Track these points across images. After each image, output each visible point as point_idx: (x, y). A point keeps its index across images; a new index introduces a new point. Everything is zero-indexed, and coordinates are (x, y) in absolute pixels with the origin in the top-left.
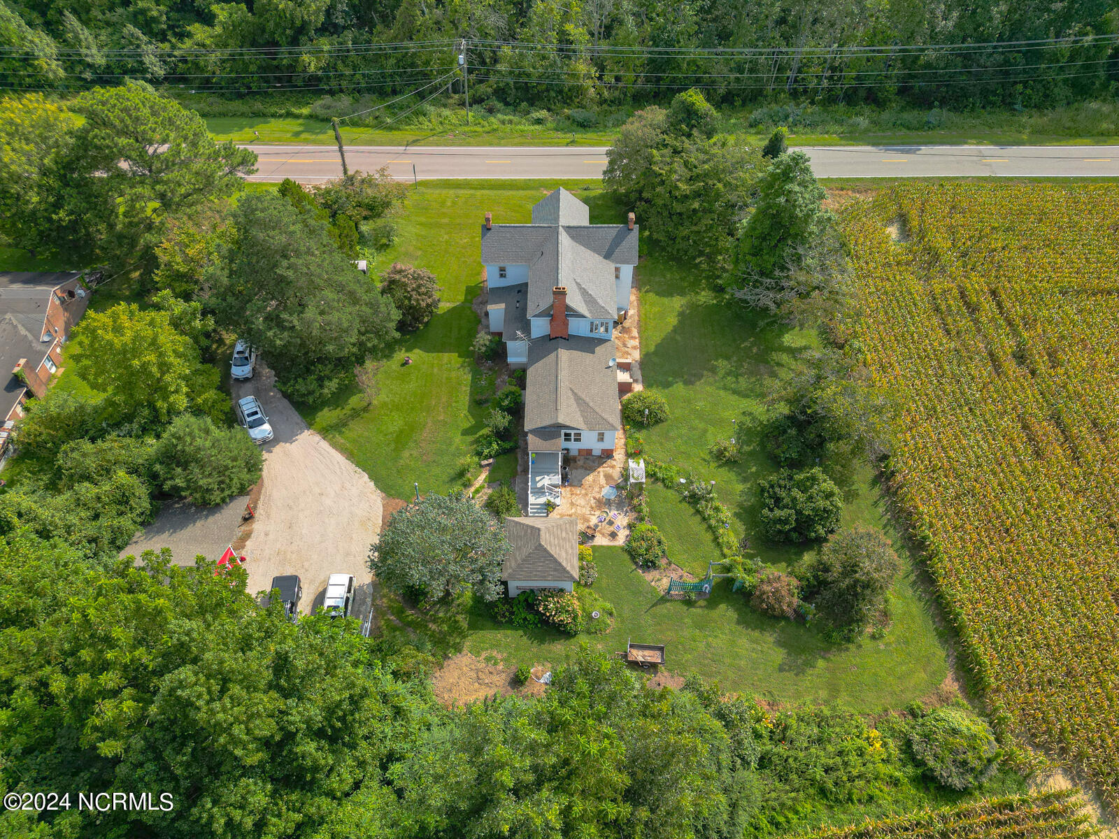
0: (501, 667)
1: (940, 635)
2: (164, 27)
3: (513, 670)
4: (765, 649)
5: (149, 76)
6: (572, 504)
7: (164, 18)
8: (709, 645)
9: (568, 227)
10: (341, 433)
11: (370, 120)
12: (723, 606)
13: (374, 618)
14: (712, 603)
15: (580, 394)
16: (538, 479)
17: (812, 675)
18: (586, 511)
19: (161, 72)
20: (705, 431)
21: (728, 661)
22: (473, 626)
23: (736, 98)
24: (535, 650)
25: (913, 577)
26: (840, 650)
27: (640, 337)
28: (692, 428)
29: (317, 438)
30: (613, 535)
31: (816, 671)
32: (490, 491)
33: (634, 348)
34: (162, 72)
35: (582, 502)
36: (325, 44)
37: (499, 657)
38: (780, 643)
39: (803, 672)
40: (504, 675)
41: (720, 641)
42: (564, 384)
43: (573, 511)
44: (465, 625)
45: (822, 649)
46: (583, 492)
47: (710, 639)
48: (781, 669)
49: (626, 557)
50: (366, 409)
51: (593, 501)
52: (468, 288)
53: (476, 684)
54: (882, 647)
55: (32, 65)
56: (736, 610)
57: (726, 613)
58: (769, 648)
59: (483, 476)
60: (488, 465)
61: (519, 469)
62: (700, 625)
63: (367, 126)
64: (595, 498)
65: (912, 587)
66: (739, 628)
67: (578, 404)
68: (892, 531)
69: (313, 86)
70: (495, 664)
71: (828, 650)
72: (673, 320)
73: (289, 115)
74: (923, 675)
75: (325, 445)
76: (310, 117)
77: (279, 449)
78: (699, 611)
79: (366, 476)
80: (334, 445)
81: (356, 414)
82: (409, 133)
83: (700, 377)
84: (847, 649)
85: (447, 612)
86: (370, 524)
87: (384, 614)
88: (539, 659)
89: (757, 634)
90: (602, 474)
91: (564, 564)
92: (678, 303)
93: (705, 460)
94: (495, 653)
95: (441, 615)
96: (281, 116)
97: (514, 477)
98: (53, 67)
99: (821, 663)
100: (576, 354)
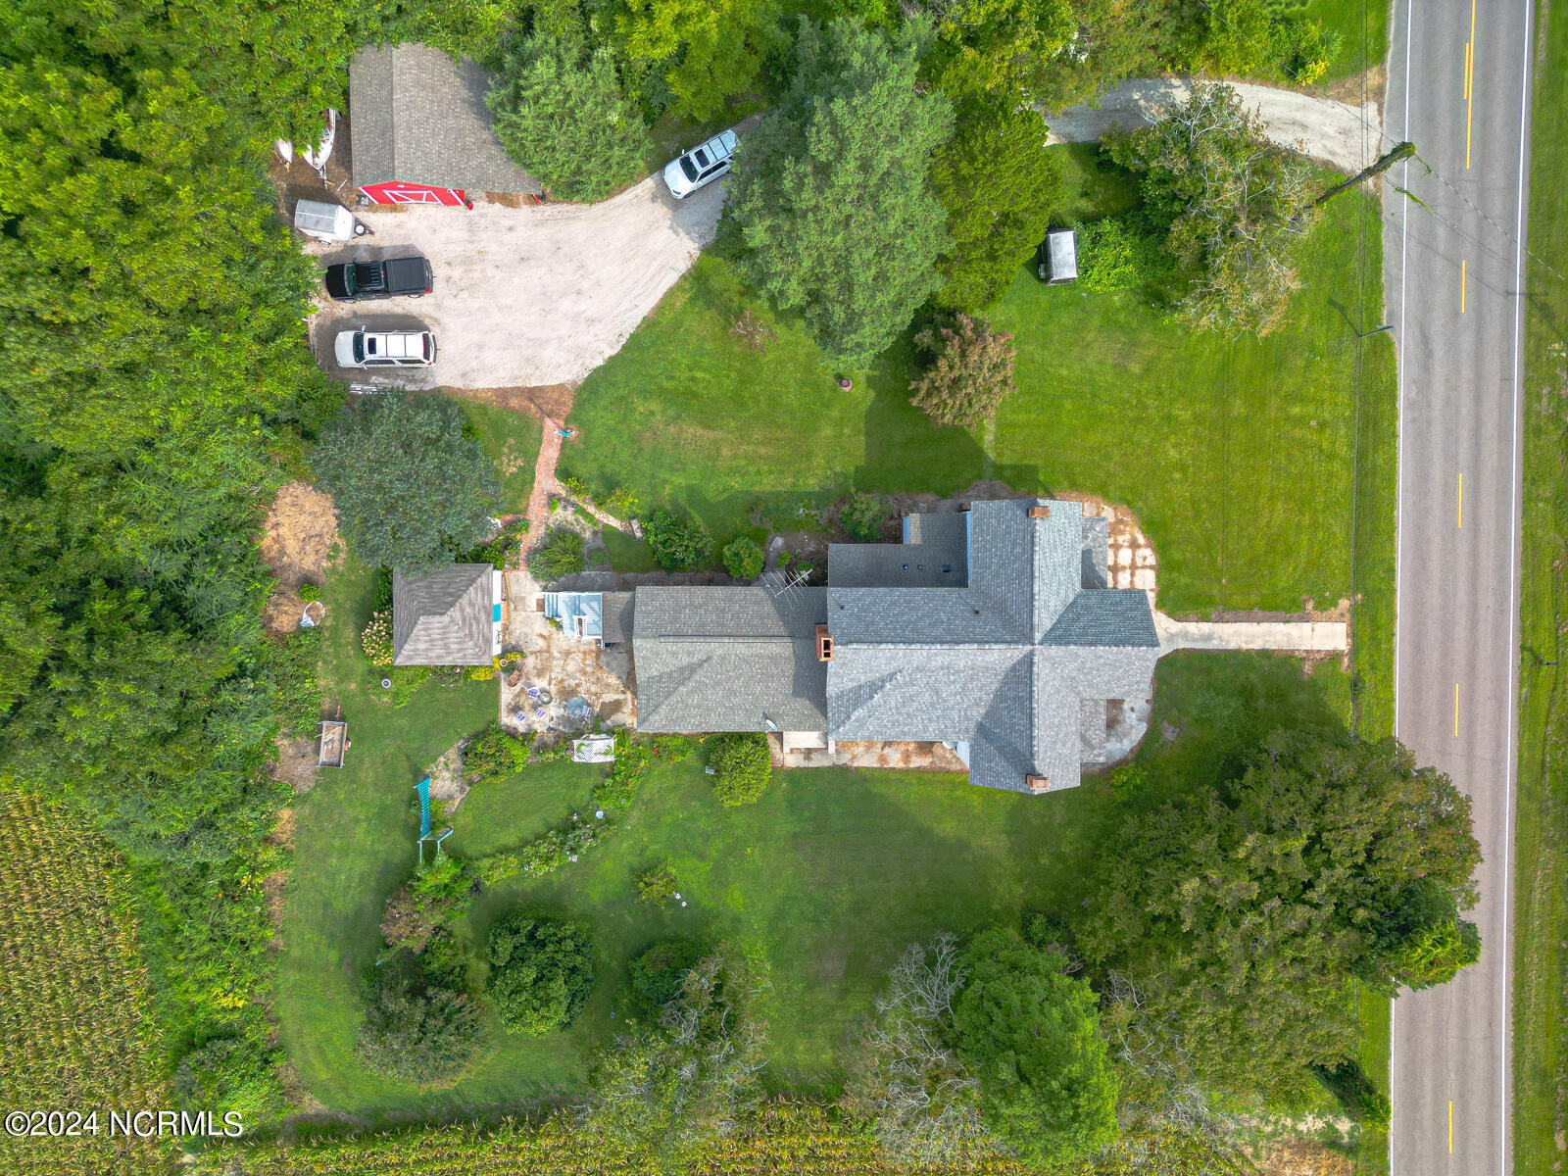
0: (325, 564)
1: (376, 1113)
3: (323, 579)
4: (352, 891)
6: (567, 653)
8: (357, 821)
9: (1031, 664)
10: (693, 300)
15: (701, 672)
16: (595, 605)
17: (319, 942)
18: (556, 673)
20: (702, 857)
21: (337, 843)
24: (348, 605)
25: (458, 1101)
26: (353, 983)
27: (907, 771)
28: (706, 837)
29: (683, 265)
30: (515, 709)
31: (323, 949)
32: (588, 535)
33: (882, 759)
35: (571, 667)
39: (323, 932)
40: (313, 568)
41: (361, 835)
42: (717, 648)
43: (556, 654)
45: (352, 962)
46: (589, 669)
47: (364, 825)
48: (326, 905)
49: (480, 726)
51: (573, 683)
52: (1034, 469)
53: (303, 535)
58: (353, 896)
59: (614, 522)
60: (631, 529)
61: (629, 575)
62: (382, 814)
64: (578, 685)
66: (380, 863)
67: (682, 670)
68: (529, 1091)
70: (329, 557)
71: (352, 969)
74: (324, 1076)
75: (671, 279)
77: (661, 211)
78: (402, 816)
79: (614, 352)
80: (671, 293)
84: (354, 992)
86: (530, 371)
88: (337, 610)
90: (621, 697)
91: (407, 647)
93: (643, 850)
94: (342, 555)
97: (614, 569)
99: (333, 956)
100: (789, 669)
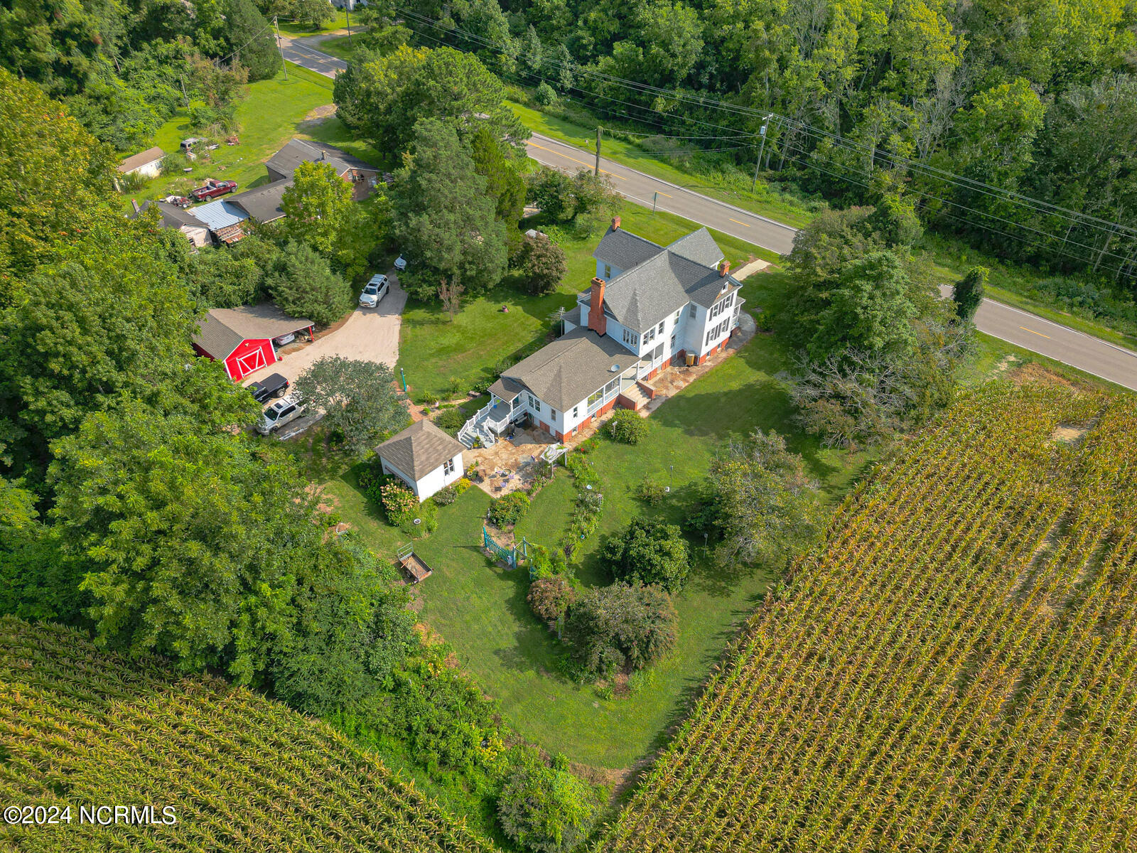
2: (589, 54)
4: (503, 632)
5: (559, 85)
6: (496, 453)
7: (591, 47)
8: (468, 598)
9: (675, 254)
10: (414, 327)
11: (675, 161)
12: (511, 583)
13: (302, 433)
14: (506, 576)
15: (563, 373)
16: (488, 420)
17: (514, 675)
18: (500, 463)
19: (568, 85)
20: (657, 470)
21: (468, 618)
22: (344, 477)
23: (1044, 262)
26: (558, 678)
27: (693, 384)
28: (648, 463)
29: (398, 322)
30: (498, 489)
31: (521, 676)
33: (677, 387)
34: (570, 86)
36: (679, 94)
37: (336, 504)
38: (518, 636)
39: (510, 667)
41: (479, 602)
42: (558, 361)
44: (341, 472)
45: (545, 666)
47: (474, 595)
50: (444, 323)
54: (596, 705)
55: (496, 57)
56: (517, 593)
57: (509, 589)
58: (507, 634)
59: (463, 401)
60: (474, 396)
62: (478, 583)
63: (671, 165)
65: (684, 690)
66: (504, 605)
67: (554, 379)
69: (658, 125)
71: (547, 671)
72: (735, 385)
73: (626, 140)
74: (603, 752)
75: (397, 328)
76: (639, 146)
77: (368, 315)
78: (491, 573)
79: (398, 358)
80: (401, 332)
81: (437, 322)
82: (697, 179)
83: (704, 434)
84: (564, 683)
85: (342, 458)
87: (309, 435)
88: (355, 522)
89: (511, 618)
91: (416, 463)
92: (757, 377)
93: (628, 488)
95: (336, 458)
96: (619, 139)
98: (510, 63)
99: (531, 674)
